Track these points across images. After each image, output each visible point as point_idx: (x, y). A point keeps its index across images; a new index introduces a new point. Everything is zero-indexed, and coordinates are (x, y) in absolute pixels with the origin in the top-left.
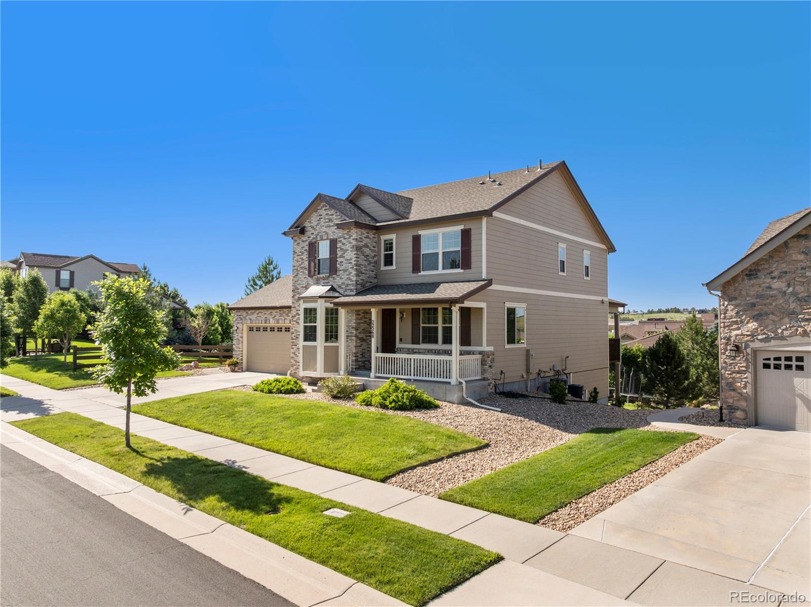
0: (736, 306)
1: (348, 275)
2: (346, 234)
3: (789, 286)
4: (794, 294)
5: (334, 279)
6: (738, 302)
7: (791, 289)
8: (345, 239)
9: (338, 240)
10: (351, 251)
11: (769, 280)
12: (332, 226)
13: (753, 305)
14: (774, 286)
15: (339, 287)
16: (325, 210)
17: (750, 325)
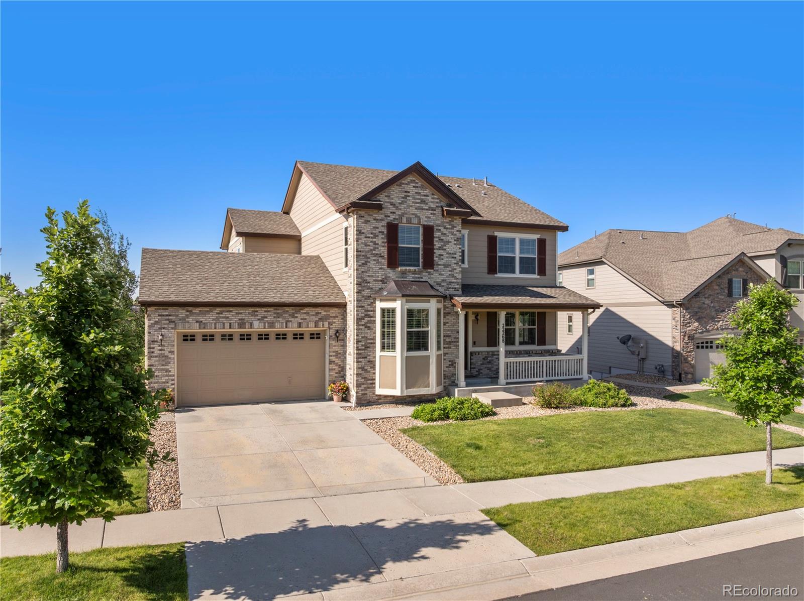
0: (689, 313)
1: (450, 271)
2: (447, 223)
3: (712, 302)
4: (714, 307)
5: (430, 273)
6: (690, 310)
7: (712, 305)
8: (445, 228)
9: (436, 228)
10: (455, 244)
11: (703, 299)
12: (427, 210)
13: (697, 312)
14: (706, 303)
15: (437, 284)
16: (414, 187)
17: (695, 324)
